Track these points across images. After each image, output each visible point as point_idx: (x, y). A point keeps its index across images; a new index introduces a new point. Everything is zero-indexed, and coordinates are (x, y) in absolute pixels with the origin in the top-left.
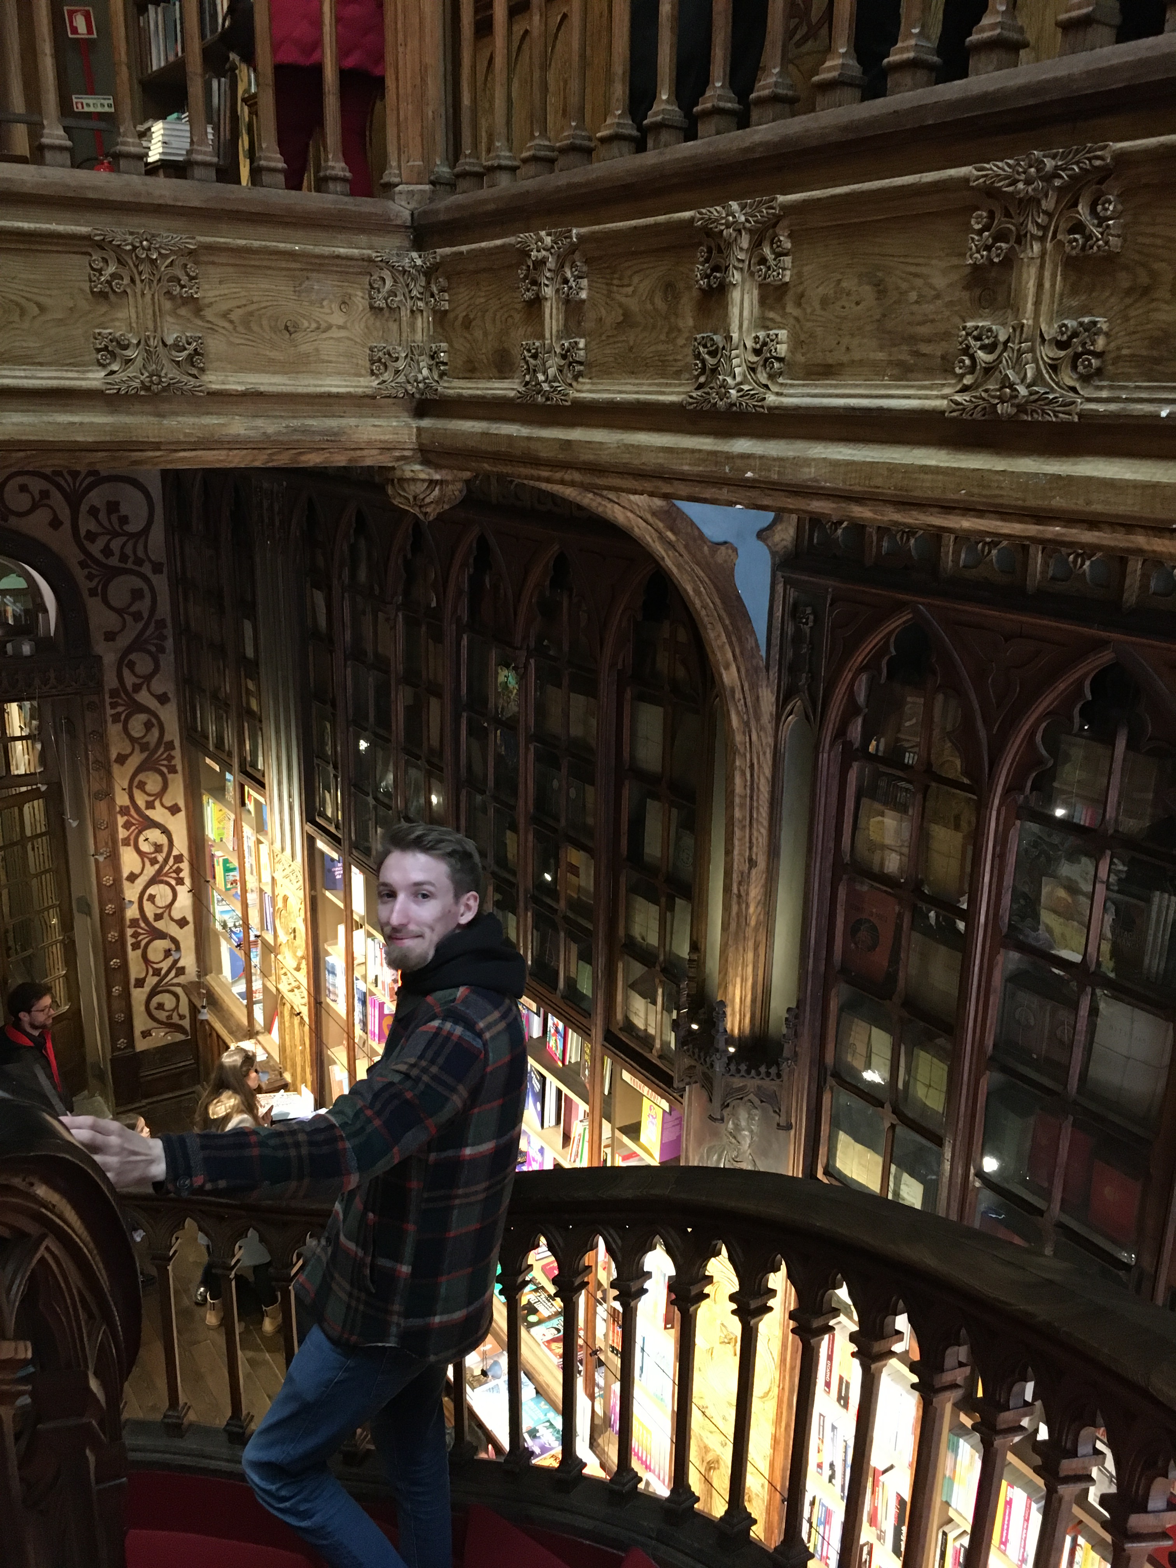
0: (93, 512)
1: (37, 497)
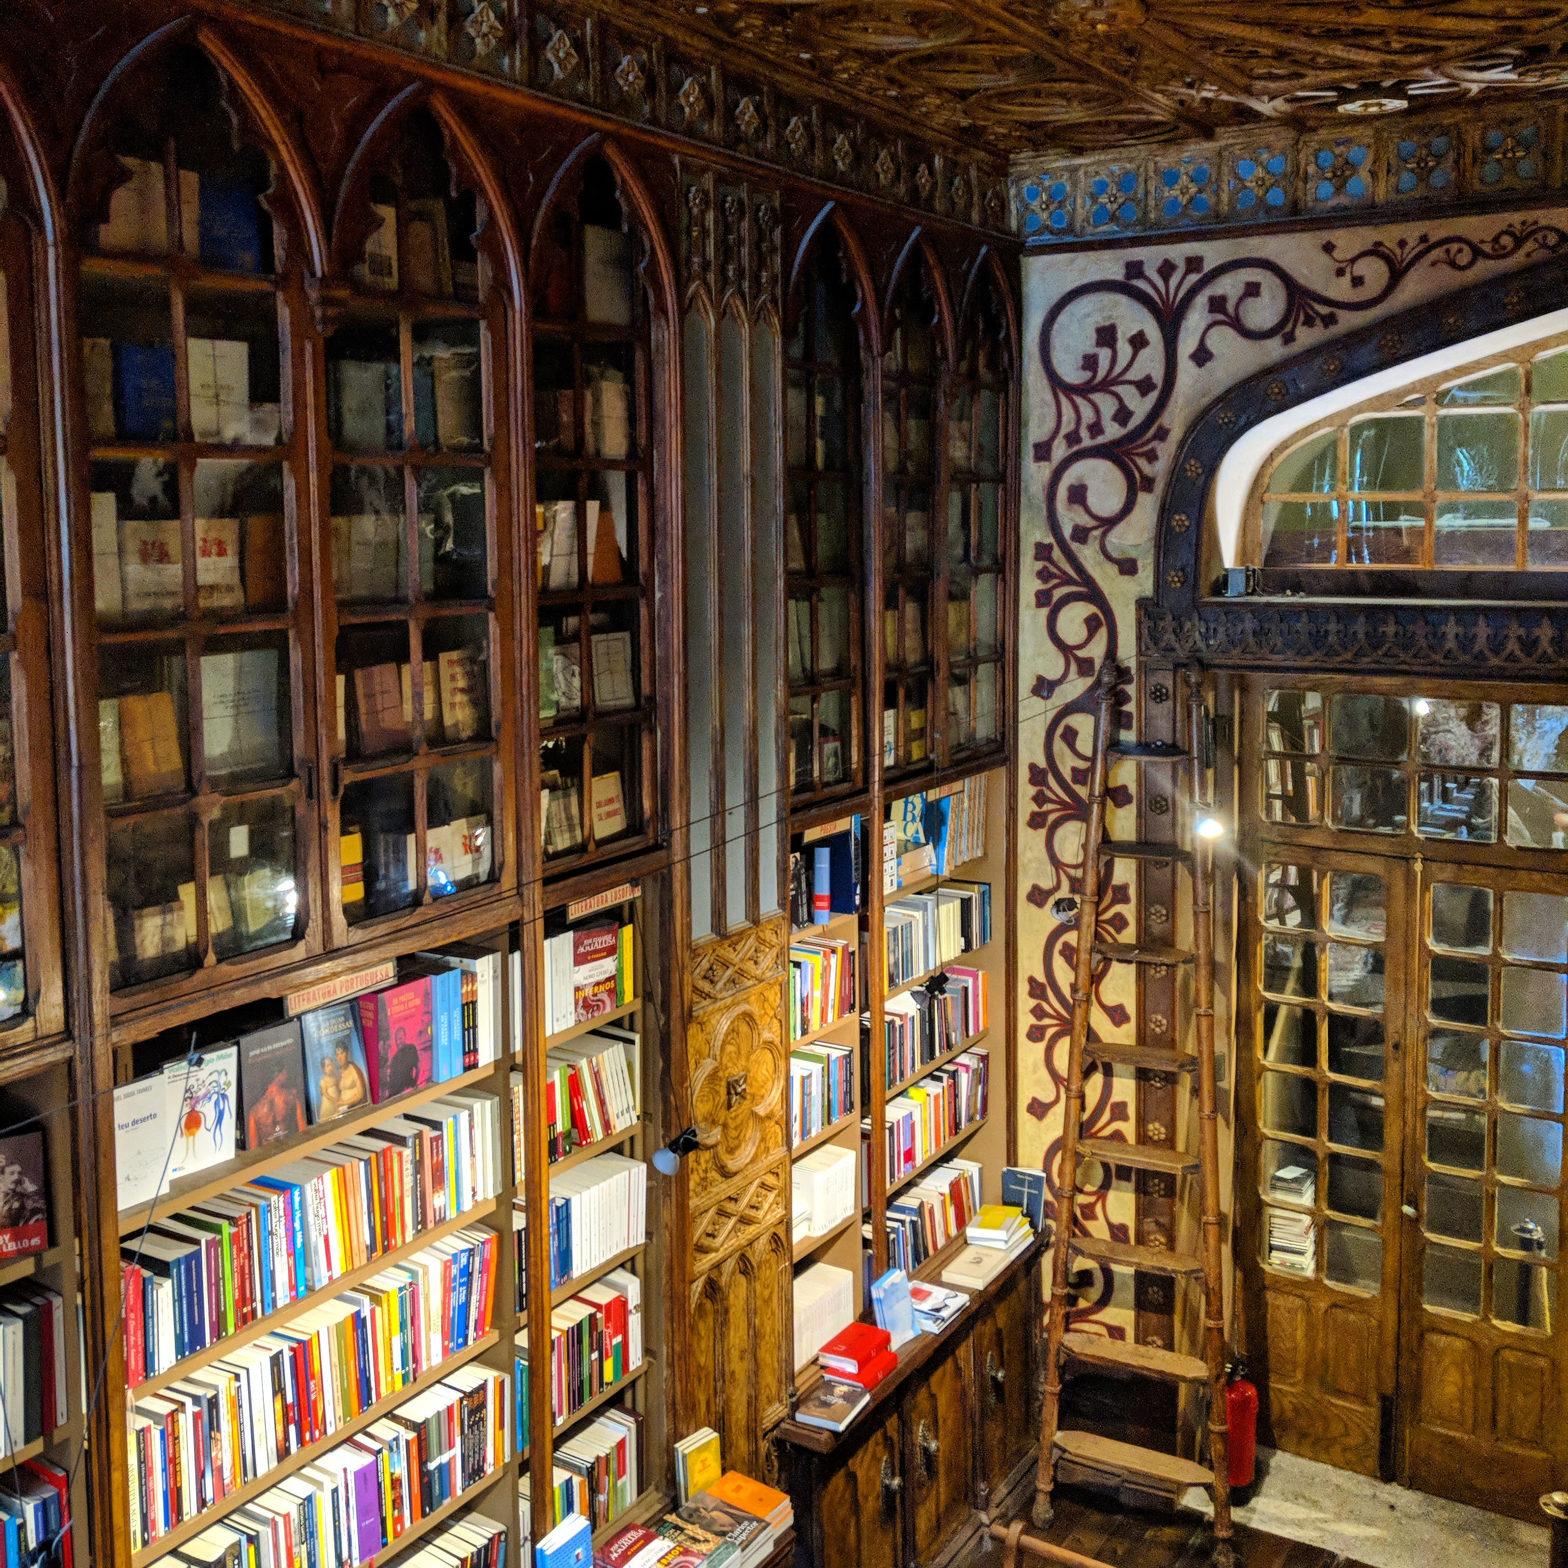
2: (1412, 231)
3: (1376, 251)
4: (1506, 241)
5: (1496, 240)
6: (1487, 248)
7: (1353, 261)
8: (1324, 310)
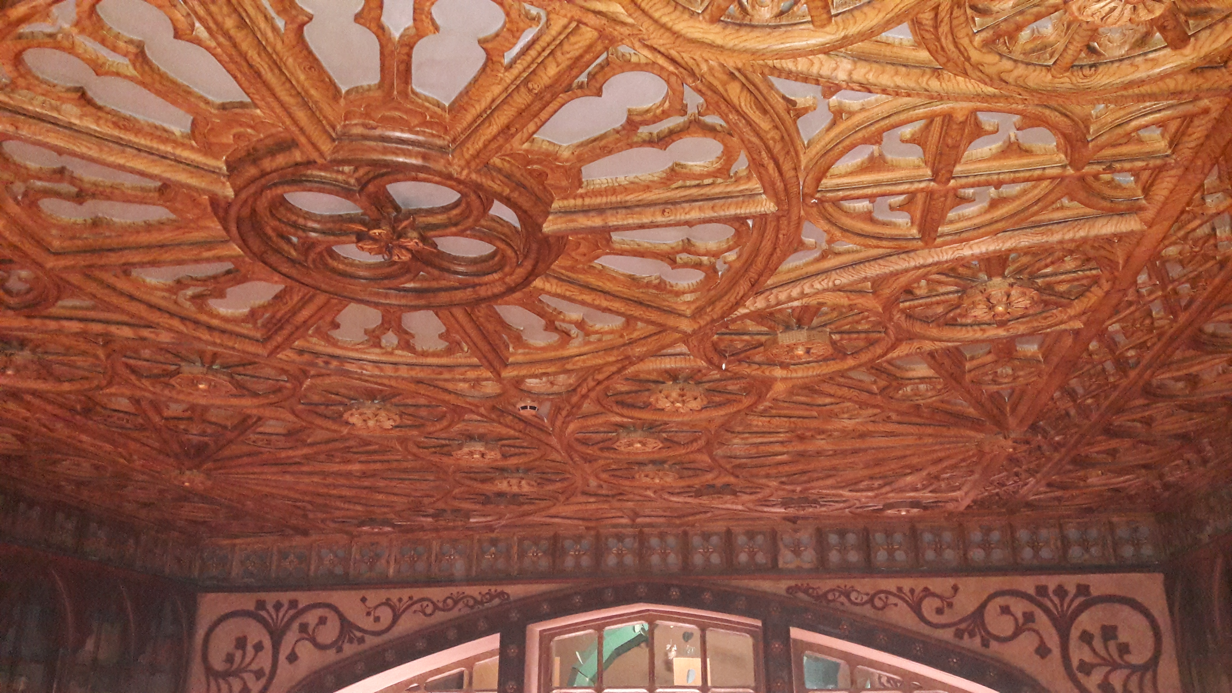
0: (1086, 637)
1: (1021, 621)
2: (405, 593)
3: (387, 603)
4: (450, 601)
5: (445, 601)
6: (440, 605)
7: (376, 607)
8: (359, 634)
